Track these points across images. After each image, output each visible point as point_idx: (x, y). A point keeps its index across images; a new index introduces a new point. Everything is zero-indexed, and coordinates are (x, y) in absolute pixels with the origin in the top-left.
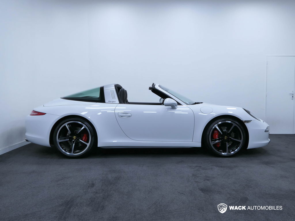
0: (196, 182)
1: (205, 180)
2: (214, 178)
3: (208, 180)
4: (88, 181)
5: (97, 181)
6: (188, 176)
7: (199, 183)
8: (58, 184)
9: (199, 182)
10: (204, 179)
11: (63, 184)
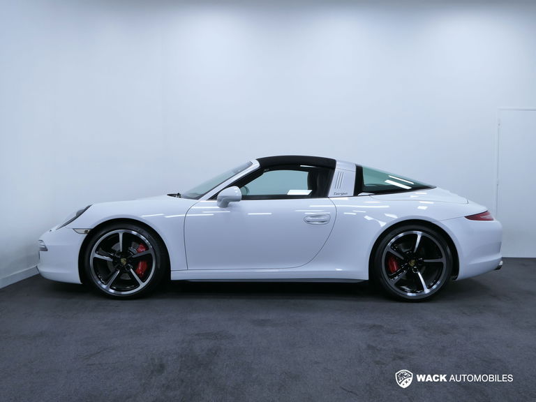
0: (377, 363)
1: (394, 359)
2: (413, 353)
3: (401, 358)
4: (151, 359)
5: (169, 358)
6: (359, 350)
7: (383, 366)
8: (88, 365)
9: (384, 364)
10: (392, 356)
11: (100, 364)
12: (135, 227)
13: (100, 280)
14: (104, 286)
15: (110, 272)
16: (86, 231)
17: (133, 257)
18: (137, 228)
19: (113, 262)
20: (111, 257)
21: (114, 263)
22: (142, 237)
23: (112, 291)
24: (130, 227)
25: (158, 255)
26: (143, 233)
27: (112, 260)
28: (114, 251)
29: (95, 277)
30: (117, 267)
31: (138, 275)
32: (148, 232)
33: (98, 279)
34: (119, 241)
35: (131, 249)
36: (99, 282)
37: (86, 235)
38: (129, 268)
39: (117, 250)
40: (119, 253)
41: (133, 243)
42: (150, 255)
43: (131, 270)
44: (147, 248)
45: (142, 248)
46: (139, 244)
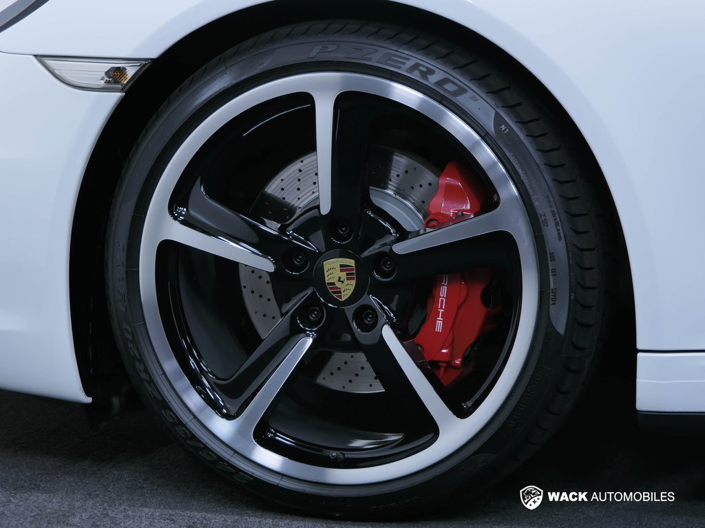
12: (409, 59)
13: (195, 382)
14: (222, 427)
15: (259, 341)
16: (115, 75)
17: (400, 248)
18: (427, 62)
19: (275, 278)
20: (263, 244)
21: (282, 284)
22: (456, 125)
23: (270, 459)
24: (378, 53)
25: (557, 244)
26: (464, 100)
27: (266, 265)
28: (281, 211)
29: (171, 365)
30: (303, 311)
31: (430, 370)
32: (494, 92)
33: (182, 383)
34: (311, 147)
35: (389, 201)
36: (194, 400)
37: (114, 97)
38: (368, 319)
39: (299, 201)
40: (313, 222)
41: (400, 162)
42: (504, 241)
43: (388, 334)
44: (486, 198)
45: (451, 193)
46: (439, 169)
